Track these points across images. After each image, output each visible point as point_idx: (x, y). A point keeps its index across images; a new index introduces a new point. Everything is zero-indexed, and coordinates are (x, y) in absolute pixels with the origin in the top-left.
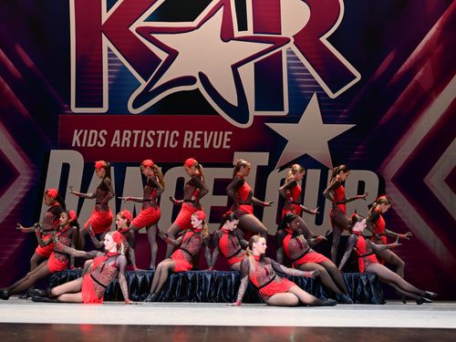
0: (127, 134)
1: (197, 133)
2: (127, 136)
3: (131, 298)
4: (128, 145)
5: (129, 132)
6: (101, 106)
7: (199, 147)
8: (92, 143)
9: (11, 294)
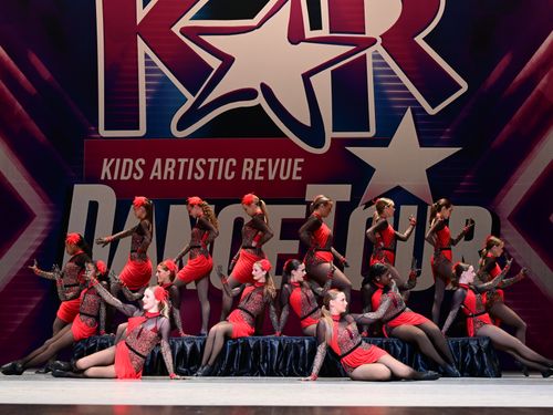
0: (170, 164)
1: (259, 161)
2: (170, 166)
3: (177, 372)
4: (172, 177)
5: (173, 161)
6: (138, 128)
7: (262, 178)
8: (126, 175)
9: (25, 368)
